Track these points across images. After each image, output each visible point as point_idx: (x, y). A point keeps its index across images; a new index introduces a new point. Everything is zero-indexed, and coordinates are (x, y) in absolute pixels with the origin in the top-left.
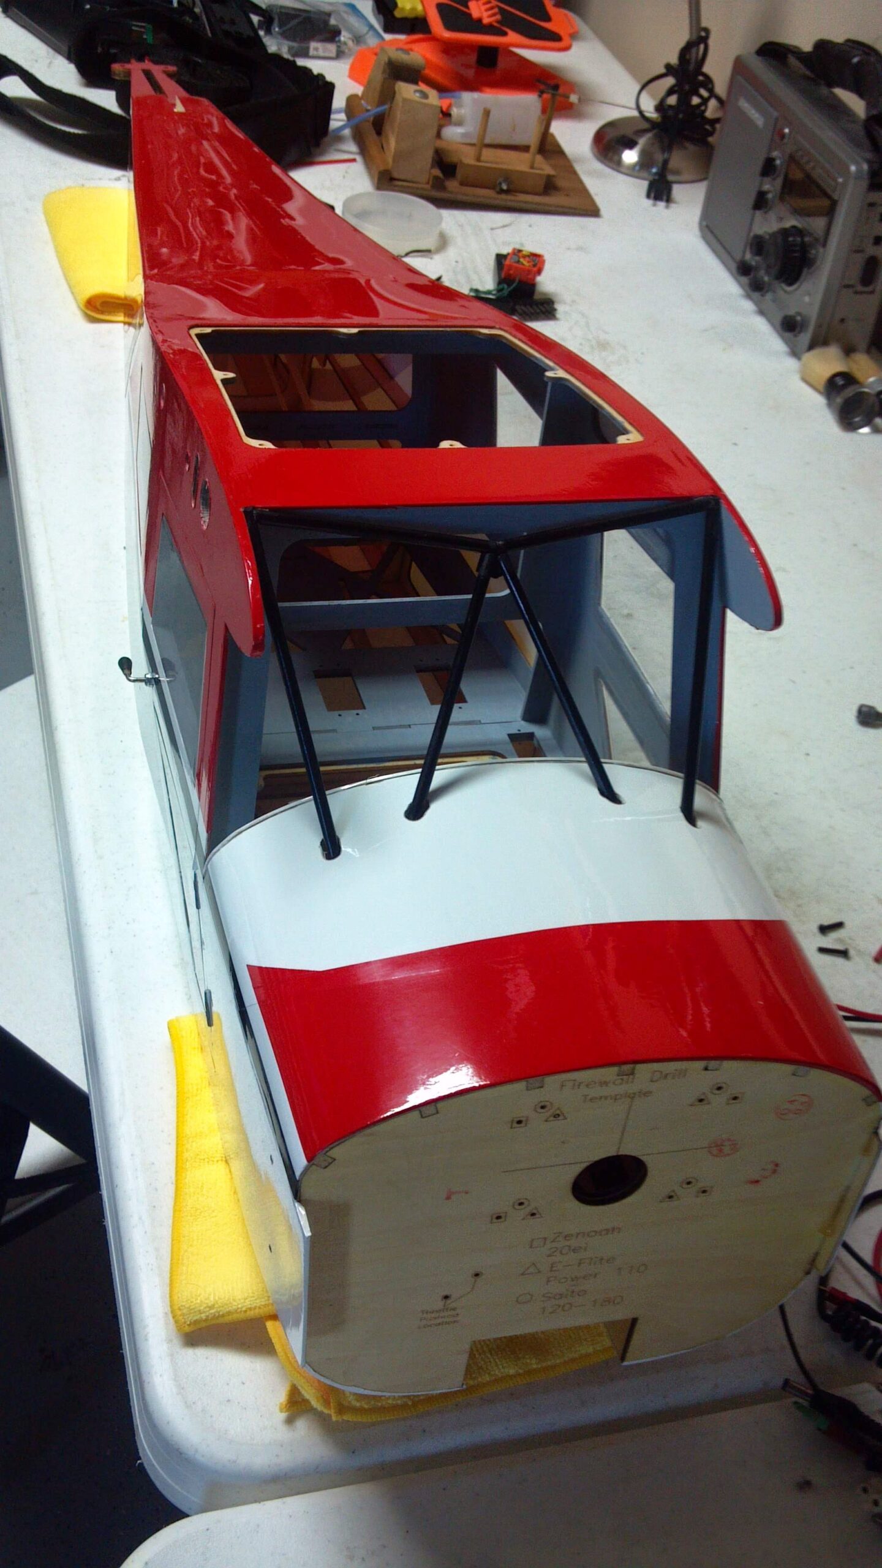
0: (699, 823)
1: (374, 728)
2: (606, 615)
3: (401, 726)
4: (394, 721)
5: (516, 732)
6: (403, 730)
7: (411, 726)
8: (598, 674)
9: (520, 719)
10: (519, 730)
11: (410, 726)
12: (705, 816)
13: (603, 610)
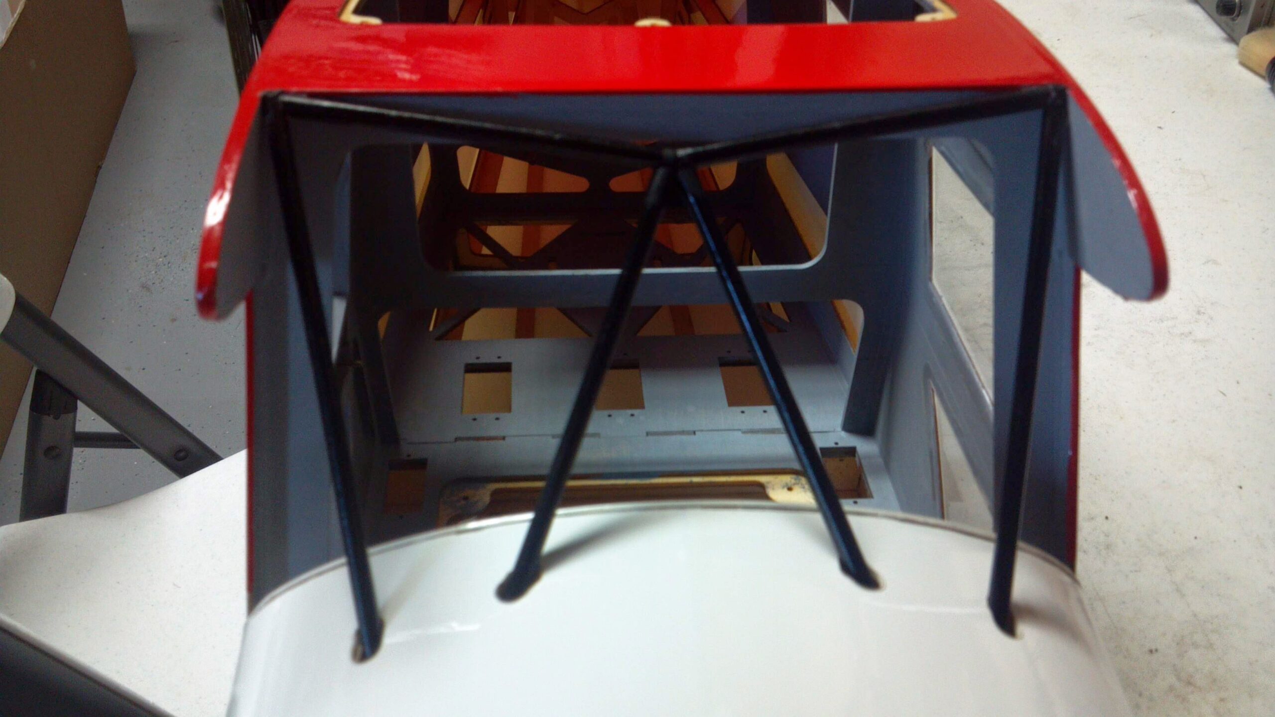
0: (1023, 628)
1: (648, 434)
2: (937, 293)
3: (683, 433)
4: (676, 425)
5: (832, 445)
6: (684, 438)
7: (697, 433)
8: (928, 373)
9: (839, 429)
10: (836, 444)
11: (694, 433)
12: (1033, 614)
13: (934, 286)
